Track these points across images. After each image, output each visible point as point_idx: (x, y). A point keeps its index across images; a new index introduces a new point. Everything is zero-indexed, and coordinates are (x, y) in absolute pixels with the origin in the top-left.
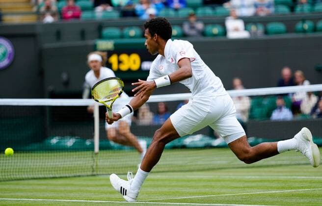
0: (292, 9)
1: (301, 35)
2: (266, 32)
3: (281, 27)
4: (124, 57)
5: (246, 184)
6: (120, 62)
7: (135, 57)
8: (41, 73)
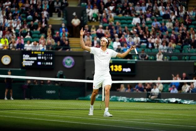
0: (181, 51)
1: (184, 61)
2: (170, 59)
3: (176, 58)
4: (116, 66)
5: (159, 116)
6: (114, 68)
7: (120, 67)
8: (84, 70)
